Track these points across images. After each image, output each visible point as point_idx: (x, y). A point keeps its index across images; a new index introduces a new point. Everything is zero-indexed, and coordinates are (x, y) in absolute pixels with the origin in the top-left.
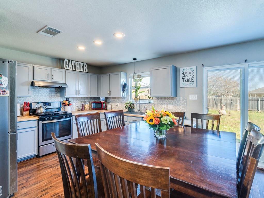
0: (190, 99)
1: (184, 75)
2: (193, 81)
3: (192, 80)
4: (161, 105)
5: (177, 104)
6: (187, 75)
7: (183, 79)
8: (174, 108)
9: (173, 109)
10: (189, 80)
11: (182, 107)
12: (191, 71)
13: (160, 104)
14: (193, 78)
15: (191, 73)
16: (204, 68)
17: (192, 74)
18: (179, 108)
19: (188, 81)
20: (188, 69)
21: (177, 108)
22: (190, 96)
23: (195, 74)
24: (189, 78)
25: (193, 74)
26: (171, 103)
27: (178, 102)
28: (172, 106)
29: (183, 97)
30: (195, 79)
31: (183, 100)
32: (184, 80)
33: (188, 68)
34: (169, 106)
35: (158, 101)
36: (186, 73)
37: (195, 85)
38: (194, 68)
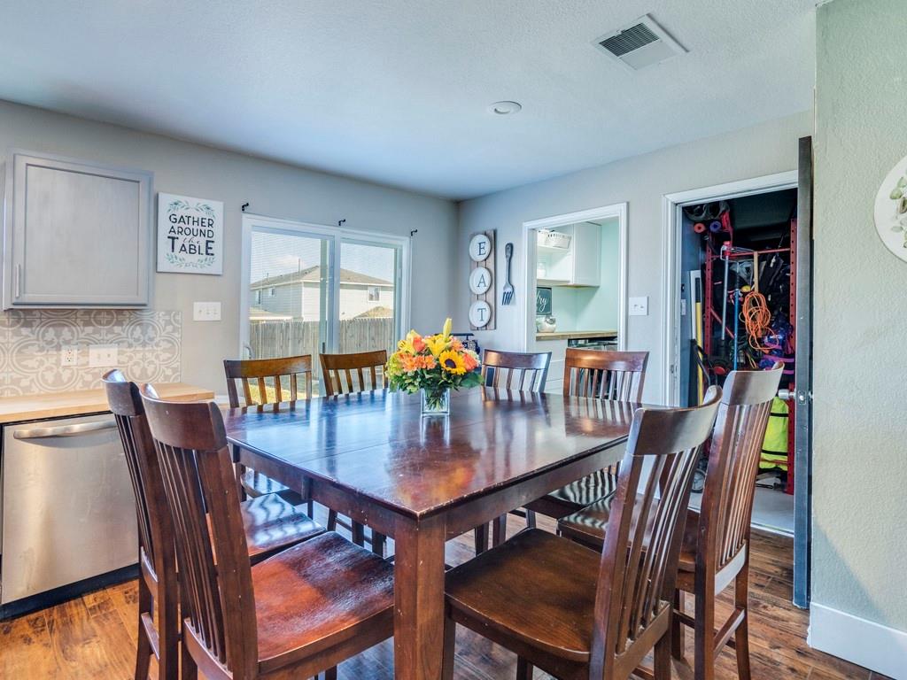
0: (197, 317)
1: (176, 226)
2: (212, 254)
3: (208, 248)
4: (42, 349)
5: (138, 340)
6: (191, 226)
7: (173, 238)
8: (126, 359)
9: (119, 362)
10: (197, 249)
11: (165, 350)
12: (203, 214)
13: (36, 348)
14: (213, 242)
15: (206, 221)
16: (245, 216)
17: (207, 228)
18: (149, 355)
19: (192, 249)
20: (193, 206)
21: (139, 356)
22: (197, 306)
23: (218, 229)
24: (195, 239)
25: (210, 228)
26: (110, 336)
27: (144, 333)
28: (114, 350)
29: (168, 313)
30: (217, 248)
31: (168, 323)
32: (178, 244)
33: (193, 202)
34: (94, 352)
35: (25, 331)
36: (186, 219)
37: (216, 267)
38: (217, 207)
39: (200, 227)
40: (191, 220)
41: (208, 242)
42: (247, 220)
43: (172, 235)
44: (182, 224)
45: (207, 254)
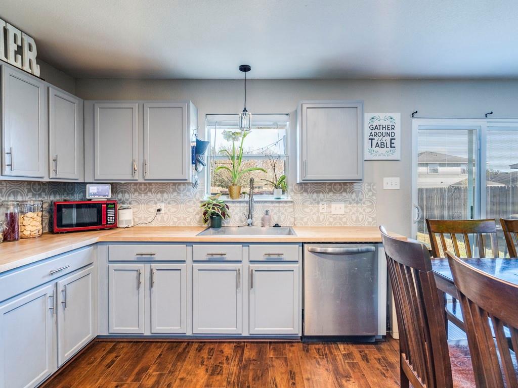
0: (385, 187)
1: (373, 132)
2: (394, 147)
3: (391, 143)
4: (311, 203)
5: (354, 200)
6: (381, 131)
7: (372, 139)
8: (348, 211)
9: (345, 212)
10: (385, 145)
11: (368, 207)
12: (388, 123)
13: (309, 202)
14: (394, 139)
15: (390, 127)
16: (414, 120)
17: (391, 131)
18: (360, 209)
19: (382, 145)
20: (382, 118)
21: (355, 209)
23: (397, 131)
24: (384, 139)
25: (393, 131)
26: (341, 197)
27: (357, 196)
28: (342, 205)
29: (369, 184)
30: (397, 143)
31: (370, 190)
32: (374, 142)
33: (382, 115)
34: (334, 205)
35: (305, 194)
36: (378, 127)
37: (397, 156)
38: (397, 116)
39: (387, 131)
40: (381, 127)
41: (391, 139)
42: (416, 123)
43: (371, 137)
44: (376, 130)
45: (391, 147)
